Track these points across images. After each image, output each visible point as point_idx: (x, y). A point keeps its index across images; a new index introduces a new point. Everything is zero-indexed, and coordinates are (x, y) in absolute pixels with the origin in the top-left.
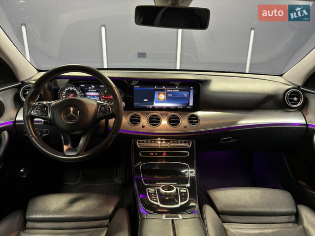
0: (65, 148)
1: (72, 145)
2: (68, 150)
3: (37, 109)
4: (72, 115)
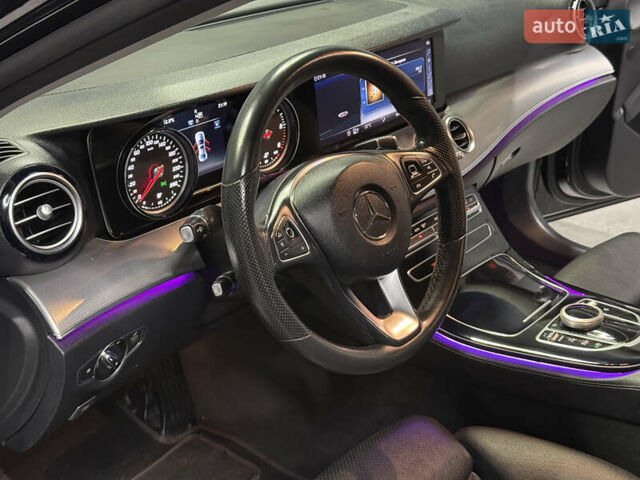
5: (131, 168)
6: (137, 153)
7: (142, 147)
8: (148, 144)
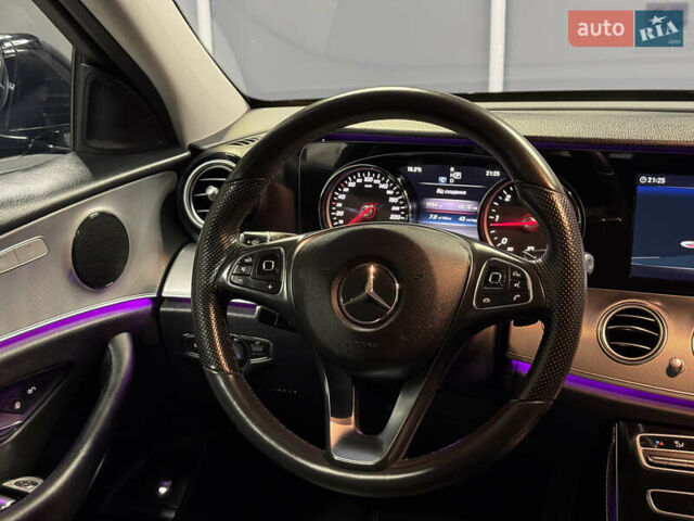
0: (337, 429)
1: (360, 422)
2: (348, 441)
3: (242, 263)
4: (369, 299)
5: (342, 197)
6: (352, 184)
7: (359, 181)
8: (366, 179)
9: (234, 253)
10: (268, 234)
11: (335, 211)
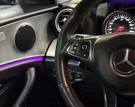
5: (112, 24)
6: (116, 19)
7: (119, 18)
8: (121, 17)
9: (71, 42)
10: (85, 35)
11: (109, 29)
